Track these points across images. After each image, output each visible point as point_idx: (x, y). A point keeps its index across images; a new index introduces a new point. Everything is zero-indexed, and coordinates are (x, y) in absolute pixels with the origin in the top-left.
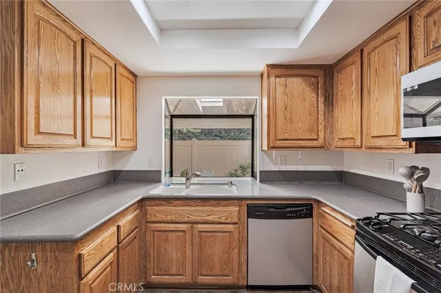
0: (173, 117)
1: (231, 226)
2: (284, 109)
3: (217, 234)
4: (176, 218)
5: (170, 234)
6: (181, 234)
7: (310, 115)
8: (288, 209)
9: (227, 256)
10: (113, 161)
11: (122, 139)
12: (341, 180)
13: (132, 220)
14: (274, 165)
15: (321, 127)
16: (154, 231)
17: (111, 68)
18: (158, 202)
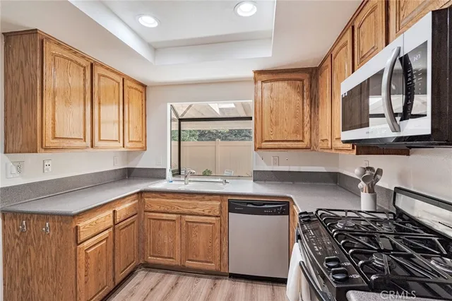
0: (180, 120)
1: (214, 218)
2: (270, 111)
3: (201, 225)
4: (168, 209)
5: (163, 222)
6: (172, 223)
7: (296, 118)
8: (266, 206)
9: (210, 244)
10: (128, 160)
11: (130, 141)
12: (336, 182)
13: (130, 207)
14: (267, 165)
15: (306, 129)
16: (150, 219)
17: (119, 83)
18: (154, 195)
